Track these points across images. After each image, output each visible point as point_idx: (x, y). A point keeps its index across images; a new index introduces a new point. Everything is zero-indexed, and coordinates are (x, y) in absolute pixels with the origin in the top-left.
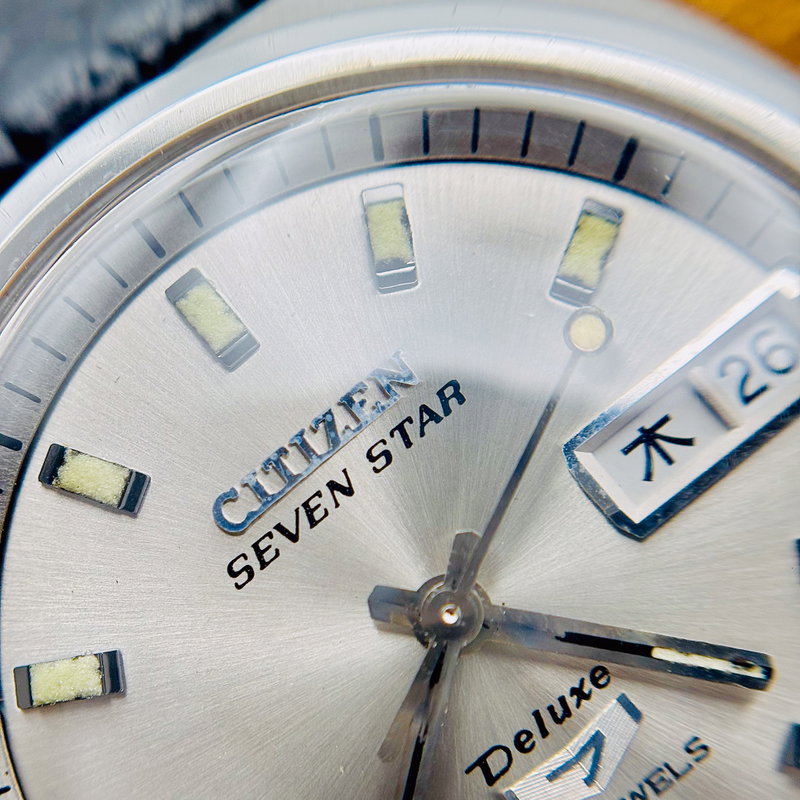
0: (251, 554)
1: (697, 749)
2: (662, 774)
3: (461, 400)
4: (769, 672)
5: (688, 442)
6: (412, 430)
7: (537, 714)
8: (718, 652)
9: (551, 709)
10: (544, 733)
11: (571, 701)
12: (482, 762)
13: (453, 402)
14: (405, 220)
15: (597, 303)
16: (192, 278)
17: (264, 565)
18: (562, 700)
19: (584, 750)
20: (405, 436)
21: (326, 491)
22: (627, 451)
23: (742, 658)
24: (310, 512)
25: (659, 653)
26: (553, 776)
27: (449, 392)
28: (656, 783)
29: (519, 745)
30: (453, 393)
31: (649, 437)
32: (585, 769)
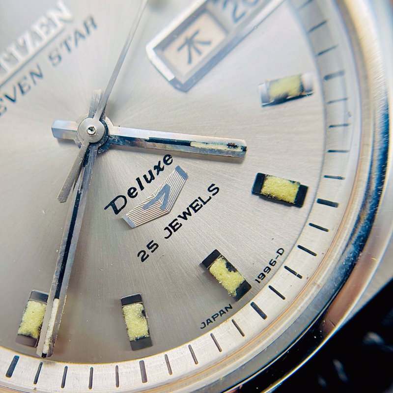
2: (197, 202)
3: (95, 26)
4: (245, 149)
6: (72, 44)
7: (138, 179)
9: (145, 176)
10: (142, 188)
11: (155, 172)
12: (112, 204)
18: (150, 172)
19: (160, 194)
20: (68, 47)
21: (29, 77)
22: (180, 49)
24: (21, 87)
25: (193, 144)
26: (145, 207)
27: (89, 23)
28: (195, 207)
29: (130, 194)
30: (91, 23)
31: (190, 42)
32: (161, 201)
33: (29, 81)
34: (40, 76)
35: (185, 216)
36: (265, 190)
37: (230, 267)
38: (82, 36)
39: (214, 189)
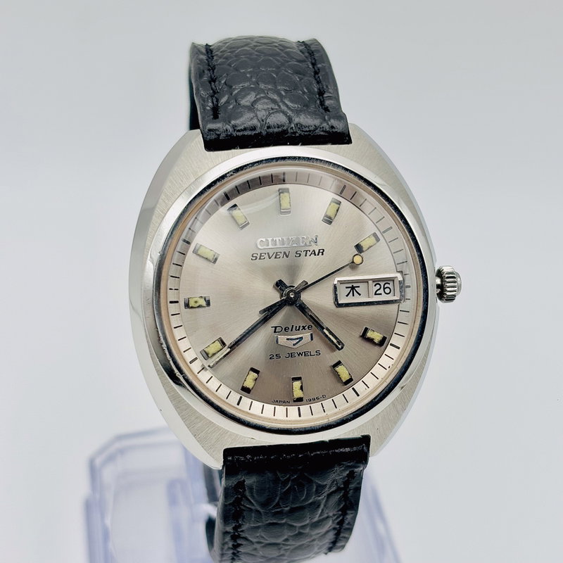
0: (259, 255)
1: (318, 353)
3: (323, 254)
4: (342, 348)
5: (360, 295)
6: (309, 253)
7: (293, 326)
8: (336, 338)
9: (296, 327)
10: (292, 330)
11: (301, 328)
12: (276, 327)
13: (321, 254)
14: (337, 210)
15: (362, 254)
16: (287, 190)
17: (260, 259)
19: (297, 339)
20: (306, 253)
21: (283, 253)
22: (347, 288)
23: (339, 342)
24: (276, 255)
25: (325, 330)
26: (288, 339)
27: (321, 251)
28: (305, 354)
29: (285, 329)
31: (353, 288)
32: (295, 342)
35: (299, 354)
36: (337, 369)
37: (301, 388)
38: (315, 254)
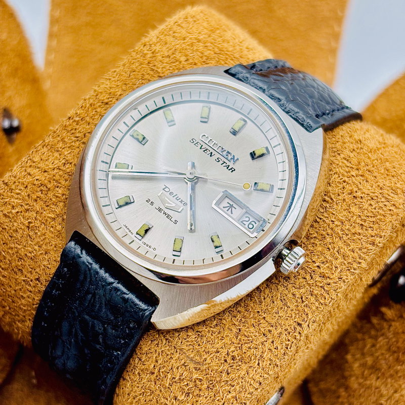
0: (197, 142)
2: (170, 217)
3: (232, 172)
5: (232, 213)
11: (180, 200)
12: (166, 187)
13: (231, 170)
14: (263, 154)
16: (245, 121)
17: (195, 144)
18: (180, 199)
20: (223, 163)
22: (228, 203)
24: (206, 150)
27: (233, 169)
28: (168, 216)
30: (233, 170)
31: (231, 206)
33: (209, 152)
34: (211, 156)
35: (165, 213)
36: (176, 238)
37: (146, 230)
38: (228, 168)
39: (176, 222)
